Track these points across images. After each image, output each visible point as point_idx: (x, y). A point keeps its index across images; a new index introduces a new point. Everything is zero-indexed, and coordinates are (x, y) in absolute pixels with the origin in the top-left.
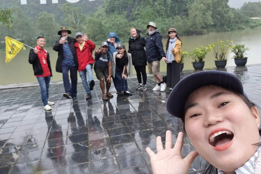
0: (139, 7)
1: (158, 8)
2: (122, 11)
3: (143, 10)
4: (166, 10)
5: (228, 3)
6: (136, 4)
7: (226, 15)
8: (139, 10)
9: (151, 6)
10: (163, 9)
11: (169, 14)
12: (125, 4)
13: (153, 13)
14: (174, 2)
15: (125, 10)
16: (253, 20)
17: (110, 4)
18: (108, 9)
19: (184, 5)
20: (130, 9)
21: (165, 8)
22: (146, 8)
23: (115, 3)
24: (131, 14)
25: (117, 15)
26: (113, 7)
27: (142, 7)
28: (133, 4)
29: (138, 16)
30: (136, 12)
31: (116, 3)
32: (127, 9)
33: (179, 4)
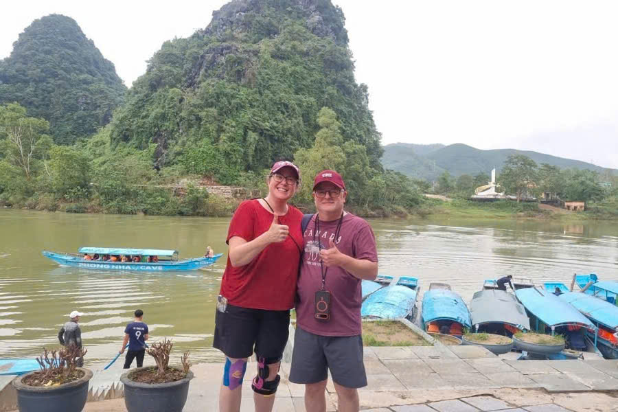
0: (185, 139)
1: (228, 146)
2: (147, 142)
3: (194, 146)
4: (246, 154)
5: (381, 158)
6: (181, 131)
7: (369, 182)
8: (184, 144)
9: (213, 140)
10: (239, 151)
11: (251, 164)
12: (155, 126)
13: (214, 156)
14: (266, 139)
15: (155, 141)
16: (427, 199)
17: (121, 123)
18: (116, 134)
19: (286, 149)
20: (165, 141)
21: (242, 150)
22: (199, 143)
23: (133, 122)
24: (165, 152)
25: (132, 150)
26: (127, 130)
27: (192, 139)
28: (172, 131)
29: (180, 158)
30: (177, 148)
31: (135, 123)
32: (159, 140)
33: (276, 145)
